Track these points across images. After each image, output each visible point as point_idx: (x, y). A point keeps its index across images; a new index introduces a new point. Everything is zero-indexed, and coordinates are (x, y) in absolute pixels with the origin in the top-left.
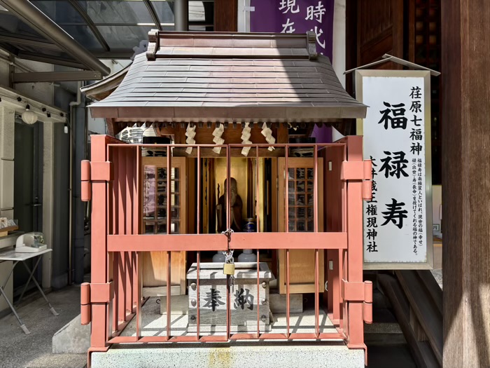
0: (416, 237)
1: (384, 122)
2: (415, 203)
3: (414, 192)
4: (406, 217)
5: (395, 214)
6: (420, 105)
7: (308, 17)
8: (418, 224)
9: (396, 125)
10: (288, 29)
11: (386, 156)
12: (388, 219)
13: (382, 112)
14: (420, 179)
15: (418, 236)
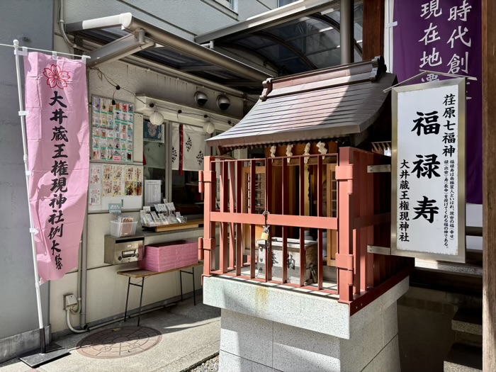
0: (447, 232)
1: (417, 130)
2: (446, 200)
3: (446, 190)
4: (437, 213)
5: (426, 210)
6: (454, 111)
7: (451, 17)
8: (449, 219)
9: (428, 131)
10: (431, 33)
11: (418, 159)
12: (419, 214)
13: (415, 121)
14: (452, 178)
15: (449, 230)
